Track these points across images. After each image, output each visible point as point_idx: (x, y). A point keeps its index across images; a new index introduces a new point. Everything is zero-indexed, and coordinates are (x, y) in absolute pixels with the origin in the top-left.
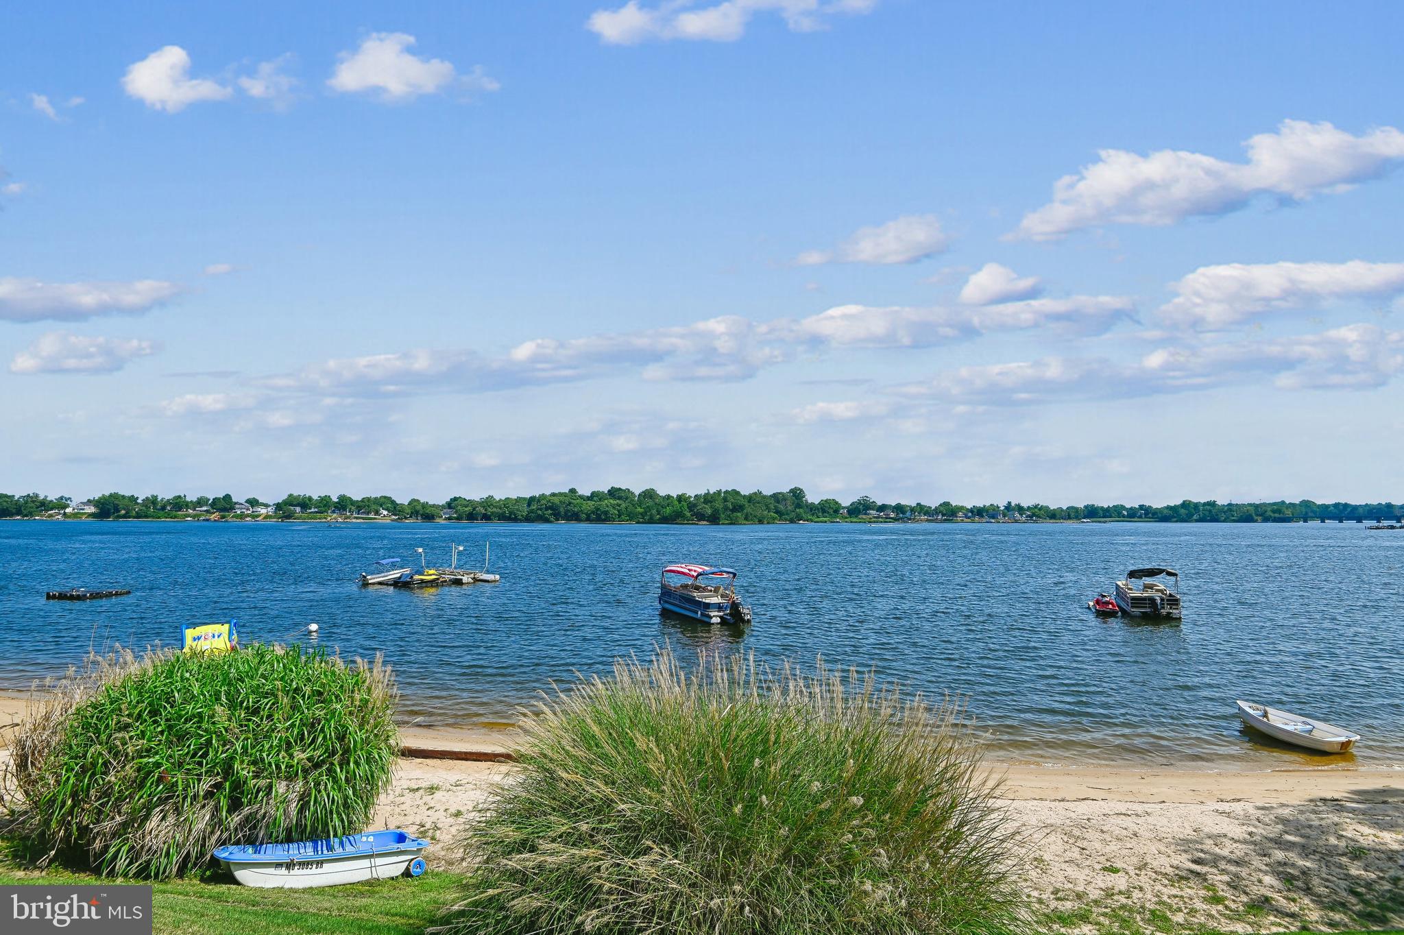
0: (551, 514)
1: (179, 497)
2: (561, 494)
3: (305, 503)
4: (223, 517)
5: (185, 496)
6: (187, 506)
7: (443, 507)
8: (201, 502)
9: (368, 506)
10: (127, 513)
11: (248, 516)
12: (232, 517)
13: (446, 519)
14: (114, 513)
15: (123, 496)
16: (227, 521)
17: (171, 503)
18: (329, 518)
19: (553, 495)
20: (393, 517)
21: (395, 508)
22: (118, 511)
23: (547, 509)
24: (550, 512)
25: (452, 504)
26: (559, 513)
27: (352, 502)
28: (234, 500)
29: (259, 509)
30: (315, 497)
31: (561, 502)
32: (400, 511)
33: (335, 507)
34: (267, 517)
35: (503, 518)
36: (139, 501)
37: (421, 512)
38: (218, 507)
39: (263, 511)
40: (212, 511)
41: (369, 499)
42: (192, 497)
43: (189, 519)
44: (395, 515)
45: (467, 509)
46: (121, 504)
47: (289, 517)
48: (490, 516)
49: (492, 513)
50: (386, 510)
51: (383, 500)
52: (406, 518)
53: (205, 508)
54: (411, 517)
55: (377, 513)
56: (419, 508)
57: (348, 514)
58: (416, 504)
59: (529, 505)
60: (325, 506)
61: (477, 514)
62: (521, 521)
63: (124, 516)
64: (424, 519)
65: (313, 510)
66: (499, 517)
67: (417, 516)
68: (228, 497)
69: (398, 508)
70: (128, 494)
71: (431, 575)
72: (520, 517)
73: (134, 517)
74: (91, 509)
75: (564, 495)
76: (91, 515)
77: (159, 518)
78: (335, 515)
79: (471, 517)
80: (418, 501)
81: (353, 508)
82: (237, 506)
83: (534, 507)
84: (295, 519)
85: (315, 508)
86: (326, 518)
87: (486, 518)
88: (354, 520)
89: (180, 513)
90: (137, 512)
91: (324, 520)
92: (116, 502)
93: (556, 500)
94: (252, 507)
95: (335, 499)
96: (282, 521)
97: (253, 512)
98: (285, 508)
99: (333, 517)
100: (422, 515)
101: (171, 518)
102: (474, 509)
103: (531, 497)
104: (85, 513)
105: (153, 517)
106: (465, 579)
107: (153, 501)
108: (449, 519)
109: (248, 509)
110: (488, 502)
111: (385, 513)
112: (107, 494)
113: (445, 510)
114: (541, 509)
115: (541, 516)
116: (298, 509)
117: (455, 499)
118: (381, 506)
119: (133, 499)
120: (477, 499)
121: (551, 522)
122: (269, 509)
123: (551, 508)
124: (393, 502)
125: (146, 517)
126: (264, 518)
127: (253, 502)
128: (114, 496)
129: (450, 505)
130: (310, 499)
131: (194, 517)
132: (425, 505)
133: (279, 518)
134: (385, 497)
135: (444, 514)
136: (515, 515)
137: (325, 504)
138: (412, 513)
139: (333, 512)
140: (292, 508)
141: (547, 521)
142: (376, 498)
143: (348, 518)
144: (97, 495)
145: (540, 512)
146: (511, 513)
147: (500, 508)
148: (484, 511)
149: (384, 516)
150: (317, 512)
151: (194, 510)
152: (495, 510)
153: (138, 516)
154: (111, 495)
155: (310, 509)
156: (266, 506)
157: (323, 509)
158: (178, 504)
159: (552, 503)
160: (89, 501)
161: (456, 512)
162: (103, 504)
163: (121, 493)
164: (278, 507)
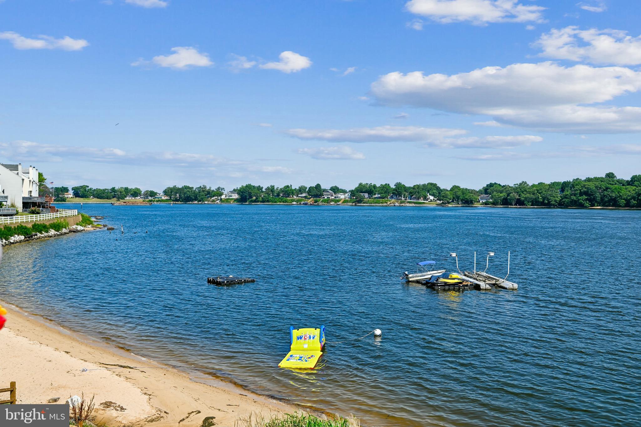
0: (586, 200)
1: (288, 186)
2: (596, 179)
3: (370, 190)
4: (316, 202)
5: (291, 186)
6: (293, 193)
7: (480, 192)
8: (301, 190)
9: (418, 193)
10: (257, 198)
11: (332, 201)
12: (322, 201)
13: (483, 204)
14: (249, 199)
15: (254, 186)
16: (318, 205)
17: (283, 191)
18: (389, 203)
19: (589, 180)
20: (438, 202)
21: (439, 193)
22: (251, 197)
23: (581, 194)
24: (585, 197)
25: (488, 190)
26: (594, 199)
27: (406, 189)
28: (323, 187)
29: (340, 196)
30: (378, 185)
31: (596, 187)
32: (443, 197)
33: (393, 193)
34: (345, 201)
35: (535, 203)
36: (264, 190)
37: (461, 198)
38: (312, 194)
39: (342, 196)
40: (308, 197)
41: (418, 186)
42: (295, 186)
43: (294, 203)
44: (440, 200)
45: (501, 195)
46: (253, 192)
47: (360, 201)
48: (523, 201)
49: (526, 198)
50: (432, 195)
51: (429, 186)
52: (449, 203)
53: (304, 195)
54: (453, 201)
55: (425, 198)
56: (459, 193)
57: (403, 199)
58: (456, 190)
59: (562, 190)
60: (385, 192)
61: (510, 200)
62: (554, 206)
63: (255, 201)
64: (464, 203)
65: (376, 196)
66: (532, 202)
67: (458, 201)
68: (318, 186)
69: (442, 194)
70: (256, 185)
71: (454, 279)
72: (553, 202)
73: (261, 202)
74: (236, 196)
75: (601, 180)
76: (236, 200)
77: (276, 202)
78: (393, 200)
79: (506, 202)
80: (458, 187)
81: (407, 194)
82: (325, 193)
83: (568, 192)
84: (364, 203)
85: (378, 194)
86: (386, 203)
87: (520, 203)
88: (408, 205)
89: (288, 198)
90: (262, 198)
91: (385, 204)
92: (250, 191)
93: (592, 185)
94: (335, 193)
95: (393, 186)
96: (355, 205)
97: (335, 197)
98: (357, 194)
99: (392, 202)
100: (462, 200)
101: (283, 202)
102: (508, 195)
103: (564, 182)
104: (232, 199)
105: (272, 201)
106: (483, 285)
107: (271, 189)
108: (486, 204)
109: (332, 195)
110: (522, 188)
111: (432, 198)
112: (245, 185)
113: (482, 196)
114: (575, 195)
115: (575, 201)
116: (366, 195)
117: (491, 185)
118: (428, 192)
119: (260, 188)
120: (512, 185)
121: (586, 208)
122: (346, 195)
123: (586, 193)
124: (438, 188)
125: (268, 201)
126: (343, 202)
127: (335, 190)
128: (249, 186)
129: (486, 190)
130: (375, 186)
131: (297, 201)
132: (465, 191)
133: (353, 203)
134: (431, 184)
135: (482, 199)
136: (548, 200)
137: (385, 190)
138: (454, 198)
139: (392, 197)
140: (362, 194)
141: (582, 206)
142: (424, 185)
143: (404, 202)
144: (239, 186)
145: (574, 198)
146: (544, 198)
147: (534, 194)
148: (517, 197)
149: (431, 201)
150: (380, 198)
151: (297, 196)
152: (528, 195)
153: (263, 201)
154: (247, 186)
155: (375, 194)
156: (344, 192)
157: (384, 195)
158: (287, 192)
159: (587, 188)
160: (234, 190)
161: (492, 198)
162: (242, 192)
163: (253, 184)
164: (353, 193)
